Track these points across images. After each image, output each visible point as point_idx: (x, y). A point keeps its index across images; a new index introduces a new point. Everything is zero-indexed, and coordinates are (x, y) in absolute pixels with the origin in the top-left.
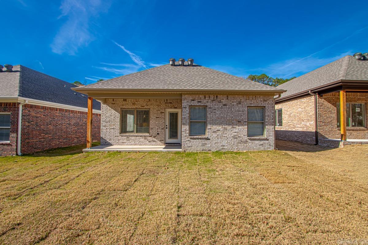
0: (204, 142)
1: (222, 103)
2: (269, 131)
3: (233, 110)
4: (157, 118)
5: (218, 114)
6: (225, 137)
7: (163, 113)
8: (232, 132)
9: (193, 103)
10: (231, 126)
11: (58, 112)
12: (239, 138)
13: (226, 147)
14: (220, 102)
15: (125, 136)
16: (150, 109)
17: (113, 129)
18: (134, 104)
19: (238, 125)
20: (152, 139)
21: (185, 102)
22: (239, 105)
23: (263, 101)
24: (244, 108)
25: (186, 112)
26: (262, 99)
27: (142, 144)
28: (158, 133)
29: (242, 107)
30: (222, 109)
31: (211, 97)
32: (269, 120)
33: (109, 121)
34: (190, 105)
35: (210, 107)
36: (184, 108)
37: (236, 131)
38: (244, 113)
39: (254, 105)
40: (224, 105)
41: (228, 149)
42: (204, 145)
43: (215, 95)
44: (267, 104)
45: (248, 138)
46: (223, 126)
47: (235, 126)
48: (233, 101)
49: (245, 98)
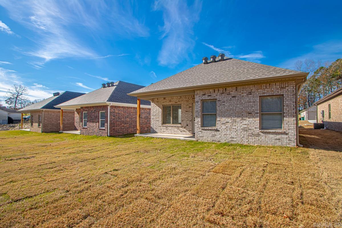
0: (214, 133)
1: (231, 96)
2: (288, 124)
3: (242, 101)
4: (186, 111)
5: (227, 106)
6: (234, 129)
7: (191, 107)
8: (242, 124)
9: (204, 98)
10: (240, 118)
11: (133, 109)
12: (249, 131)
13: (236, 139)
14: (228, 94)
15: (165, 126)
16: (181, 104)
17: (158, 121)
18: (170, 101)
19: (248, 116)
20: (182, 129)
21: (197, 97)
22: (249, 96)
23: (279, 89)
24: (256, 99)
25: (198, 106)
26: (278, 87)
27: (176, 133)
28: (187, 124)
29: (253, 98)
30: (231, 101)
31: (220, 90)
32: (288, 110)
33: (155, 115)
34: (202, 99)
35: (219, 100)
36: (197, 102)
37: (246, 123)
38: (256, 103)
39: (268, 95)
40: (233, 97)
41: (238, 141)
42: (214, 136)
43: (224, 87)
44: (286, 92)
45: (260, 131)
46: (232, 118)
47: (245, 118)
48: (243, 92)
49: (257, 87)
